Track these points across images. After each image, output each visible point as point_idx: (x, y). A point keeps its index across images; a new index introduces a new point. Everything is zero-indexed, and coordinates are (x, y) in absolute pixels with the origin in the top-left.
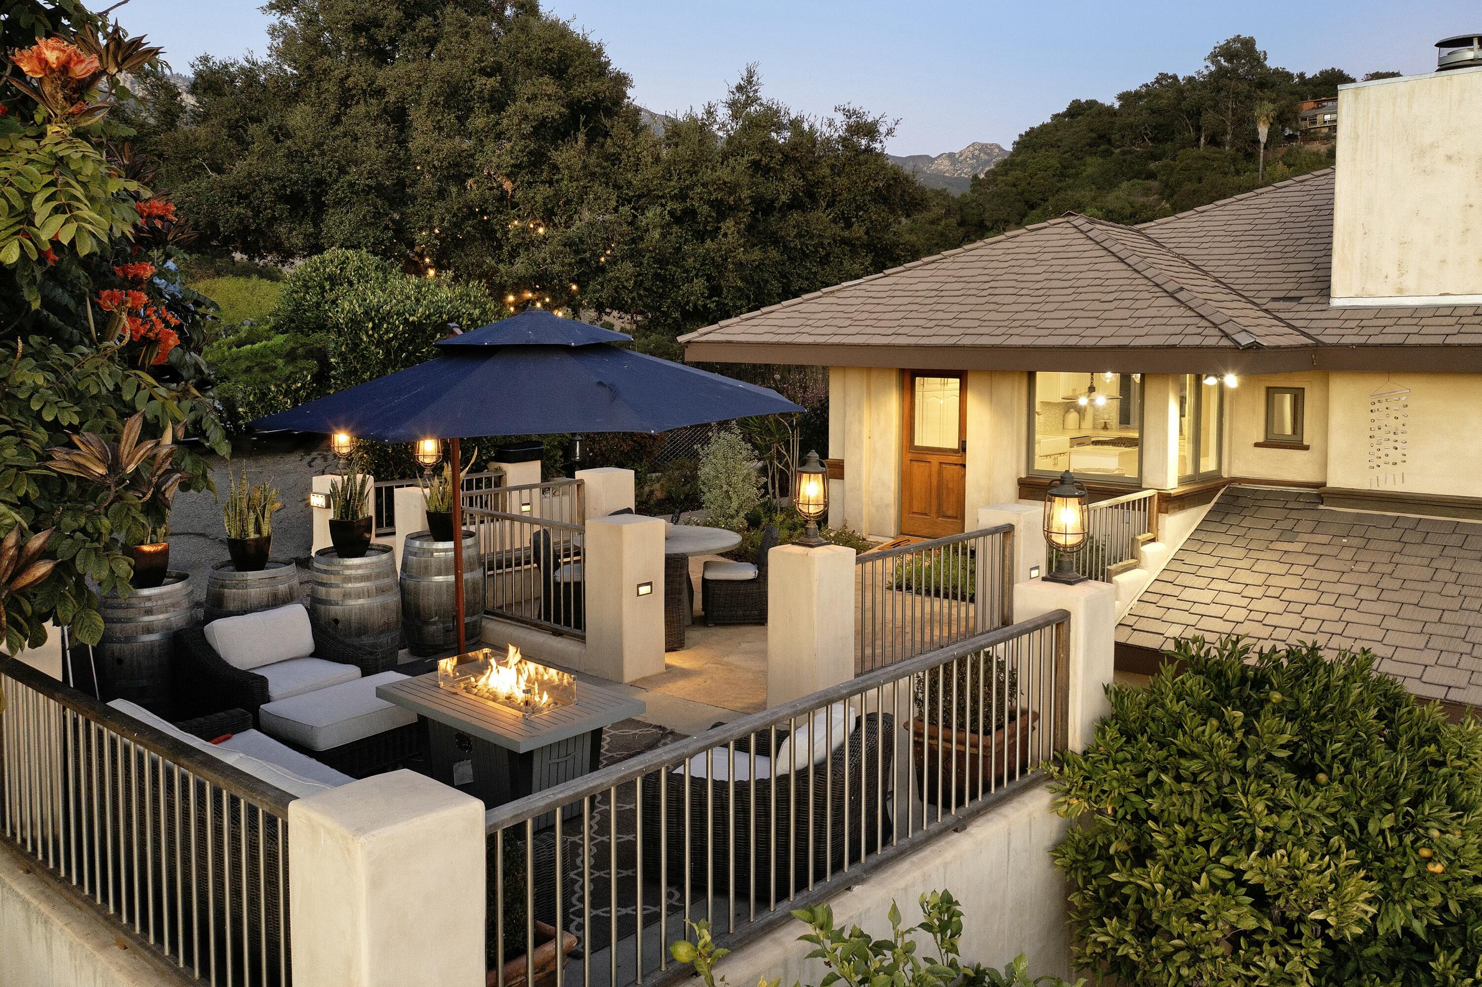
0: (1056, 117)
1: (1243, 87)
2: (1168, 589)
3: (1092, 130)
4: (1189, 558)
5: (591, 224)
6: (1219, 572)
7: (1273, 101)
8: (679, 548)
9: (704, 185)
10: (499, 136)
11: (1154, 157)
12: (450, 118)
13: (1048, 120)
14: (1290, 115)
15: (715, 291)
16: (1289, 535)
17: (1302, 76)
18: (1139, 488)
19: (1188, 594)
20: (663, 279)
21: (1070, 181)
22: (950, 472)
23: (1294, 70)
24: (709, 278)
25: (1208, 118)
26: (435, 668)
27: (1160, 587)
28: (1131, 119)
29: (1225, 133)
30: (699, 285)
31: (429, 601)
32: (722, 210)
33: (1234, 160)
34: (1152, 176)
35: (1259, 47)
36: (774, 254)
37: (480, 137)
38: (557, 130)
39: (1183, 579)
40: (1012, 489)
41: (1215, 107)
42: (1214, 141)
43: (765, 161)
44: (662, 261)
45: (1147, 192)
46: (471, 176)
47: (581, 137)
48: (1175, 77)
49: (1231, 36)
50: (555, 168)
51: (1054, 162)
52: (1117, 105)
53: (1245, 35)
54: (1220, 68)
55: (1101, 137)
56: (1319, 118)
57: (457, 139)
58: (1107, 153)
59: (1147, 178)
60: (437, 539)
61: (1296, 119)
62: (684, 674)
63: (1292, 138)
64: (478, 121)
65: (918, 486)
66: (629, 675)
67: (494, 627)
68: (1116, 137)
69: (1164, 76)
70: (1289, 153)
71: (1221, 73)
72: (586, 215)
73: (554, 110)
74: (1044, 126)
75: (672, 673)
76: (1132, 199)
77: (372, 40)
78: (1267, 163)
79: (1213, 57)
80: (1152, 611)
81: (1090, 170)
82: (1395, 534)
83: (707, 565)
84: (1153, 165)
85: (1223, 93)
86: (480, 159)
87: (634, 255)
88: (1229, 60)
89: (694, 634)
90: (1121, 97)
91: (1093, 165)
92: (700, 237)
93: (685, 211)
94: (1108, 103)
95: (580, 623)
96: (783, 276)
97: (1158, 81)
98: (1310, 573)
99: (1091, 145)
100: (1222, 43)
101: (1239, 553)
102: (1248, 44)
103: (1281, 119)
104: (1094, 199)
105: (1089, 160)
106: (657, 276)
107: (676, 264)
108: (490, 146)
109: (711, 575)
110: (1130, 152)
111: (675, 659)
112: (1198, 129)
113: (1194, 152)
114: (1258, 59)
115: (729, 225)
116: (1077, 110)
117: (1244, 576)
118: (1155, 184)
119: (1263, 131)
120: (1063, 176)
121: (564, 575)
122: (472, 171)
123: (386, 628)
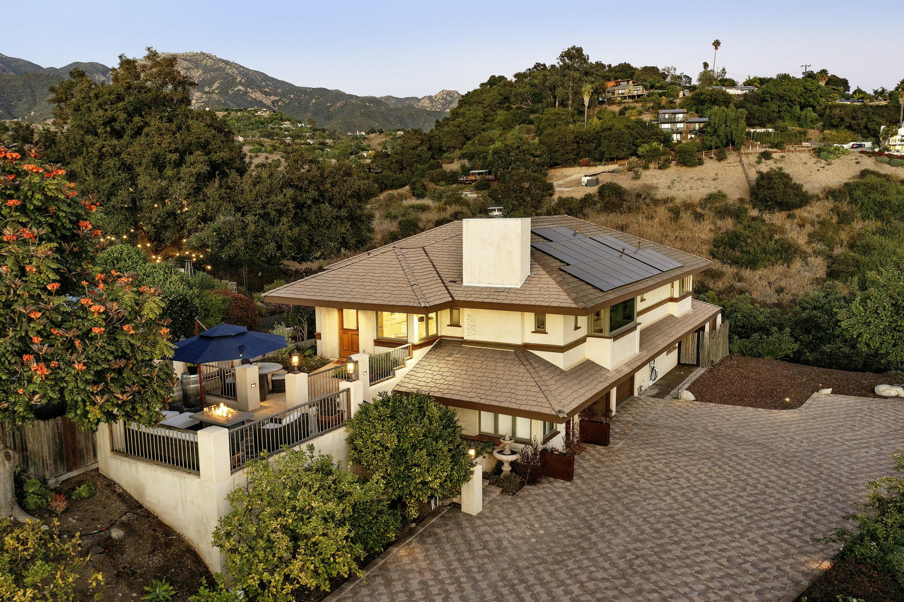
0: (482, 85)
1: (577, 75)
2: (414, 373)
3: (501, 95)
4: (423, 363)
5: (224, 223)
6: (429, 368)
7: (592, 83)
8: (264, 372)
9: (273, 203)
10: (179, 179)
11: (533, 112)
12: (156, 172)
13: (478, 87)
14: (602, 91)
15: (279, 247)
16: (450, 355)
17: (610, 66)
18: (407, 343)
19: (419, 375)
20: (256, 244)
21: (488, 124)
22: (354, 336)
23: (606, 63)
24: (277, 242)
25: (559, 91)
26: (202, 410)
27: (412, 373)
28: (520, 90)
29: (568, 100)
30: (273, 245)
31: (190, 392)
32: (280, 213)
33: (573, 115)
34: (531, 122)
35: (585, 53)
36: (305, 227)
37: (170, 180)
38: (205, 177)
39: (419, 370)
40: (372, 343)
41: (562, 85)
42: (563, 104)
43: (300, 184)
44: (256, 237)
45: (528, 131)
46: (167, 198)
47: (217, 181)
48: (544, 65)
49: (570, 46)
50: (205, 195)
51: (480, 113)
52: (514, 80)
53: (577, 46)
54: (565, 64)
55: (505, 98)
56: (616, 92)
57: (159, 181)
58: (509, 108)
59: (529, 123)
60: (191, 374)
61: (604, 92)
62: (266, 408)
63: (602, 103)
64: (169, 172)
65: (345, 342)
66: (250, 409)
67: (209, 399)
68: (513, 99)
69: (538, 65)
70: (600, 112)
71: (566, 67)
72: (222, 218)
73: (205, 169)
74: (475, 91)
75: (262, 407)
76: (520, 135)
77: (112, 128)
78: (589, 117)
79: (562, 56)
80: (407, 380)
81: (499, 118)
82: (477, 354)
83: (273, 375)
84: (532, 116)
85: (567, 78)
86: (171, 190)
87: (243, 235)
88: (570, 59)
89: (268, 396)
90: (516, 76)
91: (501, 115)
92: (272, 224)
93: (265, 213)
94: (509, 79)
95: (235, 395)
96: (310, 235)
97: (535, 67)
98: (452, 367)
99: (500, 103)
100: (566, 50)
101: (436, 361)
102: (579, 51)
103: (596, 92)
104: (501, 135)
105: (500, 112)
106: (254, 243)
107: (262, 237)
108: (175, 184)
109: (274, 378)
110: (521, 108)
111: (263, 404)
112: (555, 97)
113: (553, 110)
114: (585, 60)
115: (284, 219)
116: (494, 81)
117: (435, 369)
118: (532, 127)
119: (586, 99)
120: (485, 121)
121: (229, 381)
122: (169, 196)
123: (179, 401)
